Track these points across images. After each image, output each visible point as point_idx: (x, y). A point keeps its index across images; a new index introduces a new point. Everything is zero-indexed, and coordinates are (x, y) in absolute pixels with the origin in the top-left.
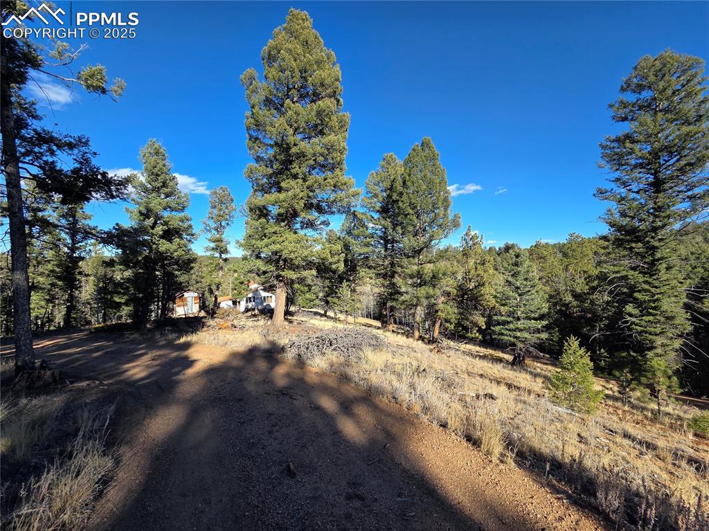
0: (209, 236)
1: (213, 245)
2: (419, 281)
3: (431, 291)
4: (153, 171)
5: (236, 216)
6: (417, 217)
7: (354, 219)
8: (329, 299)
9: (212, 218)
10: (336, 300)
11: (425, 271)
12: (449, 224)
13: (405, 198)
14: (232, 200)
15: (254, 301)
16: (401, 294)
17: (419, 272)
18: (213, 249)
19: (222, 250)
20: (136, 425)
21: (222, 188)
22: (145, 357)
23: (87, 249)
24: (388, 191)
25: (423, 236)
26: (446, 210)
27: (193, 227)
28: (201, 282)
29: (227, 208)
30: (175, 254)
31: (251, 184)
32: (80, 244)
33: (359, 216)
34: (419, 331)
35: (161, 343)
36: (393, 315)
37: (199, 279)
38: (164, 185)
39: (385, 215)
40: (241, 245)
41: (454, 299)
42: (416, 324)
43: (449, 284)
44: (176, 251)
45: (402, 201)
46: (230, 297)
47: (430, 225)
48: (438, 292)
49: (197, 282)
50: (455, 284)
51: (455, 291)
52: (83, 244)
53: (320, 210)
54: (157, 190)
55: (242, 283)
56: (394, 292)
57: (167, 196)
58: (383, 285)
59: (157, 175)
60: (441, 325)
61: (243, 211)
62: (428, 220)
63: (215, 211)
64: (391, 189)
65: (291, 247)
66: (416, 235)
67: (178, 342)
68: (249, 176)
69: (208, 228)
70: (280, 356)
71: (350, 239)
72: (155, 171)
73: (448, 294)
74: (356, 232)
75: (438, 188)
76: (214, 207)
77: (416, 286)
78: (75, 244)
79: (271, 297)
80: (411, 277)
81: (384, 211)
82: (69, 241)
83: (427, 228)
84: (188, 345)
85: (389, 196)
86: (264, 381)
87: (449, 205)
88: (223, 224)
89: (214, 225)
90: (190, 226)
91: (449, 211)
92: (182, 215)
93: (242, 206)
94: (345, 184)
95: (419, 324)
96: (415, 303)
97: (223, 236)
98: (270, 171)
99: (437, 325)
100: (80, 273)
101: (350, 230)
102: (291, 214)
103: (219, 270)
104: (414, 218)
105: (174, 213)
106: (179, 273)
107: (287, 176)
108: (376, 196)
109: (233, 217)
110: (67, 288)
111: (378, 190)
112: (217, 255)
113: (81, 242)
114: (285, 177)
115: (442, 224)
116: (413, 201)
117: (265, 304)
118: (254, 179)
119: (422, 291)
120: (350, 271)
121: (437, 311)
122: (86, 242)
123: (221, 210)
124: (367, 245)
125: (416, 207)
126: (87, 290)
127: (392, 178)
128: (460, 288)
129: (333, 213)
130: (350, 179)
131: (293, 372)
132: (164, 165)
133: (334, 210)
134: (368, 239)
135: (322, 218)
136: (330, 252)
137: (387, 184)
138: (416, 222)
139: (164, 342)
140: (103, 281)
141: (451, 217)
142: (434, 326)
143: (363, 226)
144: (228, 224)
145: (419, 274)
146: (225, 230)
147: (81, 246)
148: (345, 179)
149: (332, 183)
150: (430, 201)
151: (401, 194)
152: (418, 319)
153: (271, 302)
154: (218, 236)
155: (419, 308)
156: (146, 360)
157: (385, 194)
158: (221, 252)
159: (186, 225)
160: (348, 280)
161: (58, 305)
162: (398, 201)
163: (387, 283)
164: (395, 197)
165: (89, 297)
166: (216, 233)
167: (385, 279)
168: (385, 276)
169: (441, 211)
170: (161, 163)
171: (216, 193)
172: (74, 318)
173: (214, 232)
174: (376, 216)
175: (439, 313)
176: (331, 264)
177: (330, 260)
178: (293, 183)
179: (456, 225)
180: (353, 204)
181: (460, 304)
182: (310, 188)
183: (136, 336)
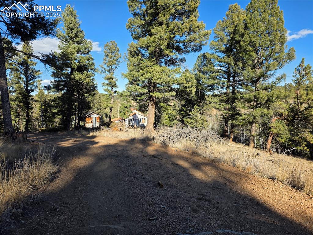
0: (104, 75)
1: (107, 82)
2: (255, 104)
3: (266, 111)
4: (70, 26)
5: (121, 62)
6: (256, 53)
7: (204, 60)
8: (184, 119)
9: (106, 63)
10: (189, 120)
11: (261, 95)
12: (284, 57)
13: (246, 38)
14: (118, 50)
15: (134, 121)
16: (240, 115)
17: (255, 96)
18: (107, 84)
19: (113, 84)
20: (68, 160)
21: (111, 42)
22: (70, 140)
23: (35, 84)
24: (232, 35)
25: (260, 68)
26: (282, 45)
27: (95, 64)
28: (100, 109)
29: (115, 56)
30: (85, 81)
31: (131, 33)
32: (31, 81)
33: (207, 56)
34: (254, 143)
35: (78, 136)
36: (233, 132)
37: (99, 107)
38: (77, 36)
39: (228, 54)
40: (125, 76)
41: (285, 119)
42: (252, 137)
43: (281, 106)
44: (85, 79)
45: (243, 41)
46: (119, 118)
47: (267, 60)
48: (271, 112)
49: (98, 109)
50: (287, 107)
51: (287, 113)
52: (33, 81)
53: (178, 49)
54: (72, 39)
55: (126, 107)
56: (235, 114)
57: (79, 43)
58: (226, 109)
59: (72, 29)
60: (273, 139)
61: (125, 57)
62: (266, 55)
63: (108, 58)
64: (234, 33)
65: (158, 75)
66: (254, 68)
67: (88, 135)
68: (129, 28)
69: (104, 70)
70: (151, 142)
71: (201, 74)
72: (71, 26)
73: (281, 115)
74: (205, 69)
75: (276, 27)
76: (107, 56)
77: (253, 108)
78: (28, 81)
79: (145, 119)
80: (249, 101)
81: (228, 51)
82: (25, 80)
83: (264, 62)
84: (94, 137)
85: (233, 39)
86: (142, 151)
87: (285, 41)
88: (113, 67)
89: (107, 68)
90: (93, 64)
91: (284, 46)
92: (87, 56)
93: (125, 54)
94: (198, 27)
95: (254, 137)
96: (251, 120)
97: (113, 76)
98: (143, 22)
99: (270, 139)
100: (32, 99)
101: (201, 69)
102: (158, 53)
103: (111, 99)
104: (253, 54)
105: (83, 55)
106: (88, 95)
107: (155, 24)
108: (222, 39)
109: (119, 62)
110: (25, 108)
111: (223, 34)
112: (110, 88)
113: (31, 80)
114: (154, 25)
115: (278, 57)
116: (253, 40)
117: (140, 124)
118: (133, 29)
119: (258, 112)
120: (200, 99)
121: (270, 128)
122: (34, 80)
123: (111, 57)
124: (214, 78)
125: (255, 44)
126: (36, 111)
127: (235, 23)
128: (292, 110)
129: (188, 52)
130: (202, 23)
131: (160, 149)
132: (76, 22)
133: (189, 49)
134: (214, 74)
135: (180, 57)
136: (186, 79)
137: (231, 29)
138: (255, 57)
139: (80, 136)
140: (44, 105)
141: (286, 51)
142: (267, 140)
143: (211, 63)
144: (116, 67)
145: (256, 99)
146: (114, 71)
147: (31, 82)
148: (198, 24)
149: (188, 26)
150: (268, 38)
151: (243, 35)
152: (254, 133)
153: (145, 122)
154: (110, 75)
155: (254, 125)
156: (70, 141)
157: (229, 38)
158: (113, 87)
159: (90, 63)
160: (198, 105)
161: (22, 119)
162: (240, 41)
163: (228, 106)
164: (237, 38)
165: (37, 115)
166: (109, 73)
167: (227, 103)
168: (227, 102)
169: (277, 47)
170: (74, 20)
171: (108, 45)
172: (30, 127)
173: (107, 73)
174: (222, 55)
175: (272, 129)
176: (186, 87)
177: (186, 85)
178: (159, 28)
179: (290, 57)
180: (204, 42)
181: (291, 123)
182: (171, 31)
183: (65, 133)
